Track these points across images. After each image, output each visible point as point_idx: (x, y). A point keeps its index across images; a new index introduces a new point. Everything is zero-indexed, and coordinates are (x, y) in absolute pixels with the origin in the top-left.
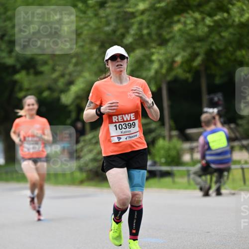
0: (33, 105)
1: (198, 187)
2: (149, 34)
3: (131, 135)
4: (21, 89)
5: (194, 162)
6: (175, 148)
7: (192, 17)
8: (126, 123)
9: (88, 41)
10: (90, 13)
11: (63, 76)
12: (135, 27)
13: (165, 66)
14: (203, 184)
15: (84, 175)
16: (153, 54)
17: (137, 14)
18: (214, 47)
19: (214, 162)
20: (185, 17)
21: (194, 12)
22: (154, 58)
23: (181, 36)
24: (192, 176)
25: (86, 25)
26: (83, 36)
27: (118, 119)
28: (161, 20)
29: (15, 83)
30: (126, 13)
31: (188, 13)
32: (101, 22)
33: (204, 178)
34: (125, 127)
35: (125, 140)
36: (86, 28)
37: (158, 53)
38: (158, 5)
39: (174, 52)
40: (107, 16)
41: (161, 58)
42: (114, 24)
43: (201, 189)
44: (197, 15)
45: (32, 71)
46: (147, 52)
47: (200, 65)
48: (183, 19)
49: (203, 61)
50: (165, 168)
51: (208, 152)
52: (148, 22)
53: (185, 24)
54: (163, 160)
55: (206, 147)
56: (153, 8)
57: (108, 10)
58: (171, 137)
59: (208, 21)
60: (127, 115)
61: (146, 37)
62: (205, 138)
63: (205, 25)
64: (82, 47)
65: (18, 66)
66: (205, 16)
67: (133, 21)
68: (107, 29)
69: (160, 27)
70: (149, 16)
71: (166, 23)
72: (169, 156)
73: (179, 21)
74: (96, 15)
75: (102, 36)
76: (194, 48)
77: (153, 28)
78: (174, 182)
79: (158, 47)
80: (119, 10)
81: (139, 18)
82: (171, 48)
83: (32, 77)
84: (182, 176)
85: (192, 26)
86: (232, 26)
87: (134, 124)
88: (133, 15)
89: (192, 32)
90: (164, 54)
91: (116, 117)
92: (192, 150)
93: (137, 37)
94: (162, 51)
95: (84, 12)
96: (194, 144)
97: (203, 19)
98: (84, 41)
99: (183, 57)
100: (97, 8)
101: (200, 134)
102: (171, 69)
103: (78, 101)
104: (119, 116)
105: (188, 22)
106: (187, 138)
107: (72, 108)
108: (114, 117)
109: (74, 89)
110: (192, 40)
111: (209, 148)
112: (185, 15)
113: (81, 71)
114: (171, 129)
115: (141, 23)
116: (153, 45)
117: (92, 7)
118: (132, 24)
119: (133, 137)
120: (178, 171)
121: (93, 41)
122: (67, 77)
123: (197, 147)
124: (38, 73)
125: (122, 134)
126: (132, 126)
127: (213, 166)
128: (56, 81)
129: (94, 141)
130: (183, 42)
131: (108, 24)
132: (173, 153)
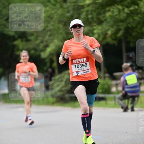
0: (26, 56)
1: (120, 106)
2: (92, 18)
3: (84, 71)
4: (18, 50)
5: (118, 92)
6: (107, 84)
7: (117, 8)
8: (81, 64)
9: (57, 22)
10: (58, 6)
11: (42, 42)
12: (84, 14)
13: (102, 37)
14: (123, 105)
15: (54, 100)
16: (94, 29)
17: (85, 6)
18: (130, 26)
19: (130, 92)
20: (113, 8)
21: (118, 5)
22: (95, 32)
23: (111, 19)
24: (117, 100)
25: (56, 13)
26: (54, 19)
27: (76, 62)
28: (99, 10)
29: (14, 46)
30: (79, 5)
31: (115, 6)
32: (64, 11)
33: (124, 101)
34: (81, 67)
35: (81, 74)
36: (56, 14)
37: (97, 29)
38: (97, 1)
39: (107, 28)
40: (68, 8)
41: (99, 32)
42: (72, 12)
43: (122, 108)
44: (120, 7)
45: (24, 39)
46: (91, 29)
47: (121, 36)
48: (112, 9)
49: (123, 33)
50: (101, 95)
51: (126, 86)
52: (92, 11)
53: (113, 12)
54: (100, 91)
55: (125, 83)
56: (94, 3)
57: (68, 4)
58: (105, 78)
59: (126, 10)
60: (81, 59)
61: (90, 20)
62: (125, 78)
63: (124, 12)
64: (53, 25)
65: (16, 36)
66: (124, 7)
67: (83, 10)
68: (68, 15)
69: (99, 14)
70: (92, 7)
71: (102, 12)
72: (104, 88)
73: (109, 10)
74: (62, 7)
75: (65, 19)
76: (118, 26)
77: (95, 14)
78: (106, 104)
79: (97, 25)
80: (75, 4)
81: (86, 9)
82: (105, 26)
83: (24, 43)
84: (111, 100)
85: (117, 13)
86: (140, 13)
87: (86, 64)
88: (83, 7)
89: (117, 17)
90: (101, 29)
91: (75, 60)
92: (117, 85)
93: (85, 20)
94: (100, 28)
95: (55, 5)
96: (118, 82)
97: (123, 9)
98: (54, 22)
99: (112, 31)
100: (62, 2)
101: (121, 76)
102: (104, 38)
103: (51, 57)
104: (77, 60)
105: (115, 11)
106: (114, 78)
107: (47, 60)
108: (74, 60)
109: (49, 50)
110: (117, 21)
111: (127, 84)
112: (113, 7)
113: (53, 39)
114: (105, 73)
115: (87, 11)
116: (95, 24)
117: (59, 2)
118: (83, 12)
119: (86, 72)
120: (109, 97)
121: (60, 22)
122: (45, 43)
123: (120, 83)
124: (28, 40)
125: (79, 71)
126: (85, 66)
127: (129, 94)
128: (38, 45)
129: (60, 80)
130: (112, 23)
131: (68, 12)
132: (106, 87)
